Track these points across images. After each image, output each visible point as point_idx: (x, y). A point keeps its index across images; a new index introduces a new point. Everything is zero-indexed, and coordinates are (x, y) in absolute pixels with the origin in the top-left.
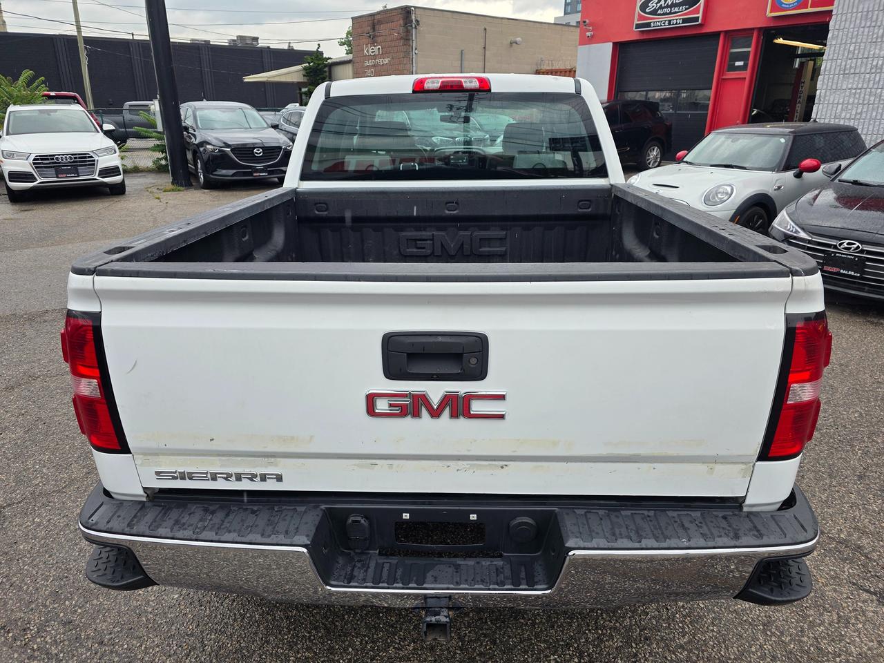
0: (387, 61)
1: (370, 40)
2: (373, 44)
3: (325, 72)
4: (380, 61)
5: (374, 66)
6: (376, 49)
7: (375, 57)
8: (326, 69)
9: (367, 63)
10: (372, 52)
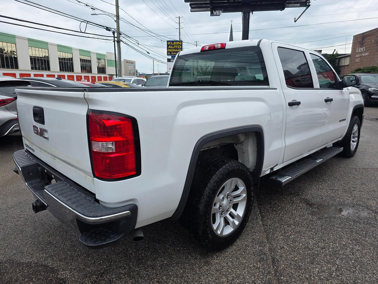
0: (367, 54)
1: (360, 45)
2: (361, 47)
3: (336, 61)
4: (363, 55)
5: (360, 57)
6: (362, 49)
7: (361, 53)
8: (337, 60)
9: (357, 56)
10: (360, 51)
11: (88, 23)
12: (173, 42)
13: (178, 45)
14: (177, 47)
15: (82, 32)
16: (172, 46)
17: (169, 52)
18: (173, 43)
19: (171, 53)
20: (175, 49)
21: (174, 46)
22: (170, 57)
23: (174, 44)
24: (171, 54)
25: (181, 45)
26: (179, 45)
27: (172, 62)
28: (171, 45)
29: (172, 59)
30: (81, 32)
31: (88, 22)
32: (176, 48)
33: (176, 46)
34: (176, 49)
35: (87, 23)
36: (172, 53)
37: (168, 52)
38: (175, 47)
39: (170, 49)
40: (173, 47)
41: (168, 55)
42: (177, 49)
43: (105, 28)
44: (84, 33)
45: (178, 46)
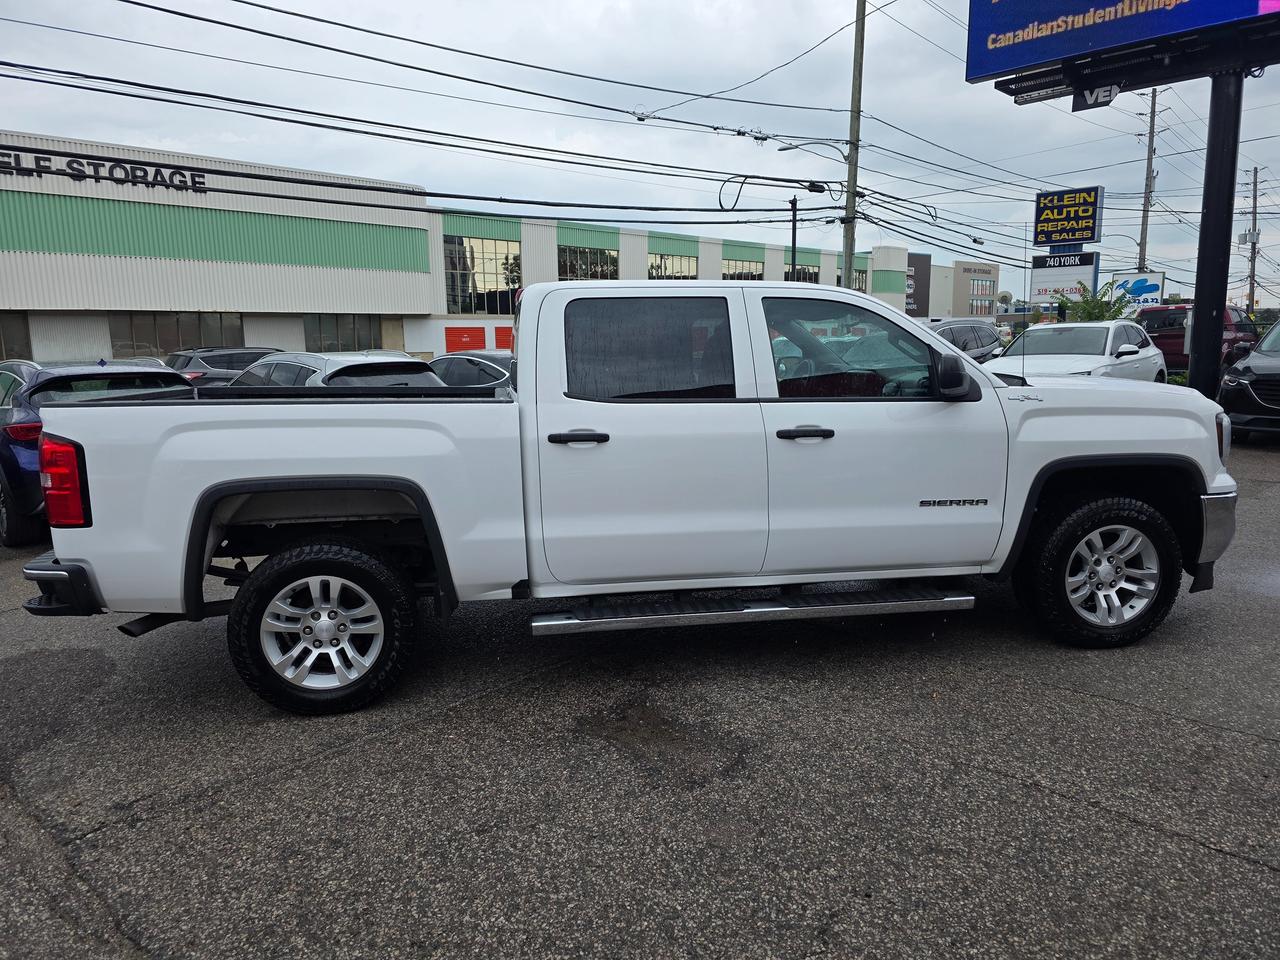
11: (749, 180)
12: (1061, 195)
13: (1079, 205)
14: (1076, 212)
15: (726, 208)
16: (1056, 211)
17: (1042, 232)
18: (1061, 199)
19: (1048, 234)
20: (1068, 218)
21: (1065, 210)
22: (1045, 251)
23: (1066, 203)
24: (1049, 241)
25: (1094, 204)
26: (1086, 203)
27: (1050, 266)
28: (1052, 209)
29: (1051, 257)
30: (723, 210)
31: (747, 177)
32: (1072, 215)
33: (1072, 210)
34: (1073, 219)
35: (743, 183)
36: (1055, 237)
37: (1037, 234)
38: (1069, 213)
39: (1047, 221)
40: (1060, 213)
41: (1036, 243)
42: (1077, 218)
43: (805, 188)
44: (732, 210)
45: (1082, 208)
